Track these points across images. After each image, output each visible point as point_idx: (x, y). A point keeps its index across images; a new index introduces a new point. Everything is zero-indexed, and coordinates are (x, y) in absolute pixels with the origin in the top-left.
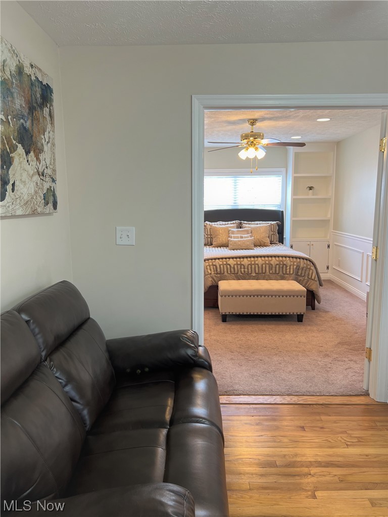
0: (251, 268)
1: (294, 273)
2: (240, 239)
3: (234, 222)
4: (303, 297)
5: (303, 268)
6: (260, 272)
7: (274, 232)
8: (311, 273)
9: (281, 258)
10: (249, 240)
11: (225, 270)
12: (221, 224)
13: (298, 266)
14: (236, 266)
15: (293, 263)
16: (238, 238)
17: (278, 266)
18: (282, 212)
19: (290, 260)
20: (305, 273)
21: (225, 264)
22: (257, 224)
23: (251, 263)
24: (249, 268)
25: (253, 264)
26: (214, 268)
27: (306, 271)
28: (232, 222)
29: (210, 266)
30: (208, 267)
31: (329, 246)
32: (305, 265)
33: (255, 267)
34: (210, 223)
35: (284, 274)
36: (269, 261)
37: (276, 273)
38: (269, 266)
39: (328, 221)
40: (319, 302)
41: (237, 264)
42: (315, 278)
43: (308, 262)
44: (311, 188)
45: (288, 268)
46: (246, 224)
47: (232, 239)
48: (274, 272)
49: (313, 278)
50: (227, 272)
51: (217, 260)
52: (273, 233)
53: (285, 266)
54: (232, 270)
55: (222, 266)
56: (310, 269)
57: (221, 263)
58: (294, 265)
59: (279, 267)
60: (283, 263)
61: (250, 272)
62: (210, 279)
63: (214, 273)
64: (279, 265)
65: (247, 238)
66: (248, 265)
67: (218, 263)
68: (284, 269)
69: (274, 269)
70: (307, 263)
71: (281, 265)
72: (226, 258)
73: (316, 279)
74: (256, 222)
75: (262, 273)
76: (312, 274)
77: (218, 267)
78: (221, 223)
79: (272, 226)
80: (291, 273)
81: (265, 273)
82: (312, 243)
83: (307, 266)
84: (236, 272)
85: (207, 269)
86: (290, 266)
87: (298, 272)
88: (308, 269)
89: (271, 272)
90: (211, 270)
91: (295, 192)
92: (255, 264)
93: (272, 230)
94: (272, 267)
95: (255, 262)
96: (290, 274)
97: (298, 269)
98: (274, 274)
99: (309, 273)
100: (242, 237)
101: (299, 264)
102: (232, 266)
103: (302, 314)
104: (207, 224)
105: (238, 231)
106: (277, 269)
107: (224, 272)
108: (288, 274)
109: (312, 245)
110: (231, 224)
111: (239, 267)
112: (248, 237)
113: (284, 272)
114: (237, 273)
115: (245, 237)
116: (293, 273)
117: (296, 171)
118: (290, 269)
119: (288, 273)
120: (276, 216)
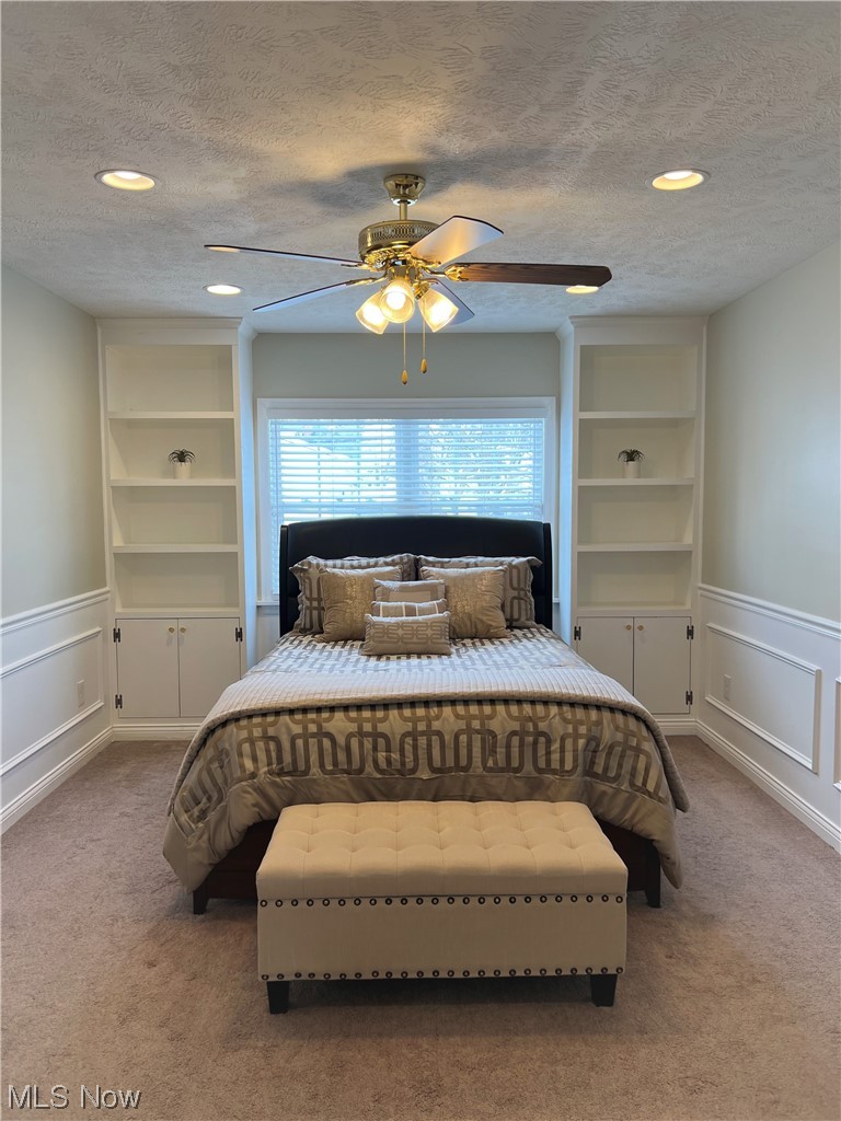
0: (415, 747)
1: (580, 769)
2: (404, 618)
3: (396, 557)
4: (612, 899)
5: (611, 747)
6: (450, 762)
7: (519, 589)
8: (641, 765)
9: (527, 708)
10: (434, 621)
11: (314, 757)
12: (355, 563)
13: (593, 742)
14: (354, 743)
15: (575, 729)
16: (397, 612)
17: (515, 741)
18: (547, 527)
19: (561, 714)
20: (620, 766)
21: (313, 735)
22: (468, 566)
23: (415, 728)
24: (408, 748)
25: (423, 733)
26: (268, 751)
27: (622, 757)
28: (389, 559)
29: (251, 741)
30: (246, 747)
31: (690, 633)
32: (619, 737)
33: (429, 745)
34: (322, 562)
35: (540, 771)
36: (484, 719)
37: (508, 768)
38: (483, 740)
39: (688, 554)
40: (675, 883)
41: (361, 734)
42: (658, 786)
43: (632, 723)
44: (631, 456)
45: (556, 746)
46: (433, 564)
47: (380, 619)
48: (502, 763)
49: (651, 787)
50: (322, 766)
51: (286, 718)
52: (515, 593)
53: (542, 740)
54: (342, 757)
55: (300, 742)
56: (638, 750)
57: (297, 729)
58: (576, 736)
59: (522, 744)
60: (536, 726)
61: (410, 765)
62: (252, 798)
63: (271, 772)
64: (521, 734)
65: (429, 613)
66: (405, 735)
67: (289, 729)
68: (541, 751)
69: (501, 751)
70: (626, 725)
71: (528, 733)
72: (319, 709)
73: (665, 791)
74: (464, 560)
75: (458, 767)
76: (647, 771)
77: (286, 745)
78: (356, 560)
79: (515, 571)
80: (568, 766)
81: (466, 769)
82: (639, 622)
83: (626, 740)
84: (356, 764)
85: (240, 755)
86: (563, 739)
87: (593, 763)
88: (628, 753)
89: (490, 763)
90: (255, 759)
91: (584, 466)
92: (429, 733)
93: (515, 585)
94: (495, 745)
95: (429, 725)
96: (562, 772)
97: (595, 751)
98: (502, 770)
99: (634, 768)
100: (411, 612)
101: (595, 731)
102: (341, 740)
103: (612, 971)
104: (310, 564)
105: (403, 589)
106: (515, 751)
107: (308, 767)
108: (554, 772)
109: (641, 628)
110: (387, 564)
111: (368, 744)
112: (431, 611)
113: (542, 763)
114: (361, 771)
115: (423, 611)
116: (575, 767)
117: (585, 403)
118: (562, 750)
119: (555, 765)
120: (528, 540)
